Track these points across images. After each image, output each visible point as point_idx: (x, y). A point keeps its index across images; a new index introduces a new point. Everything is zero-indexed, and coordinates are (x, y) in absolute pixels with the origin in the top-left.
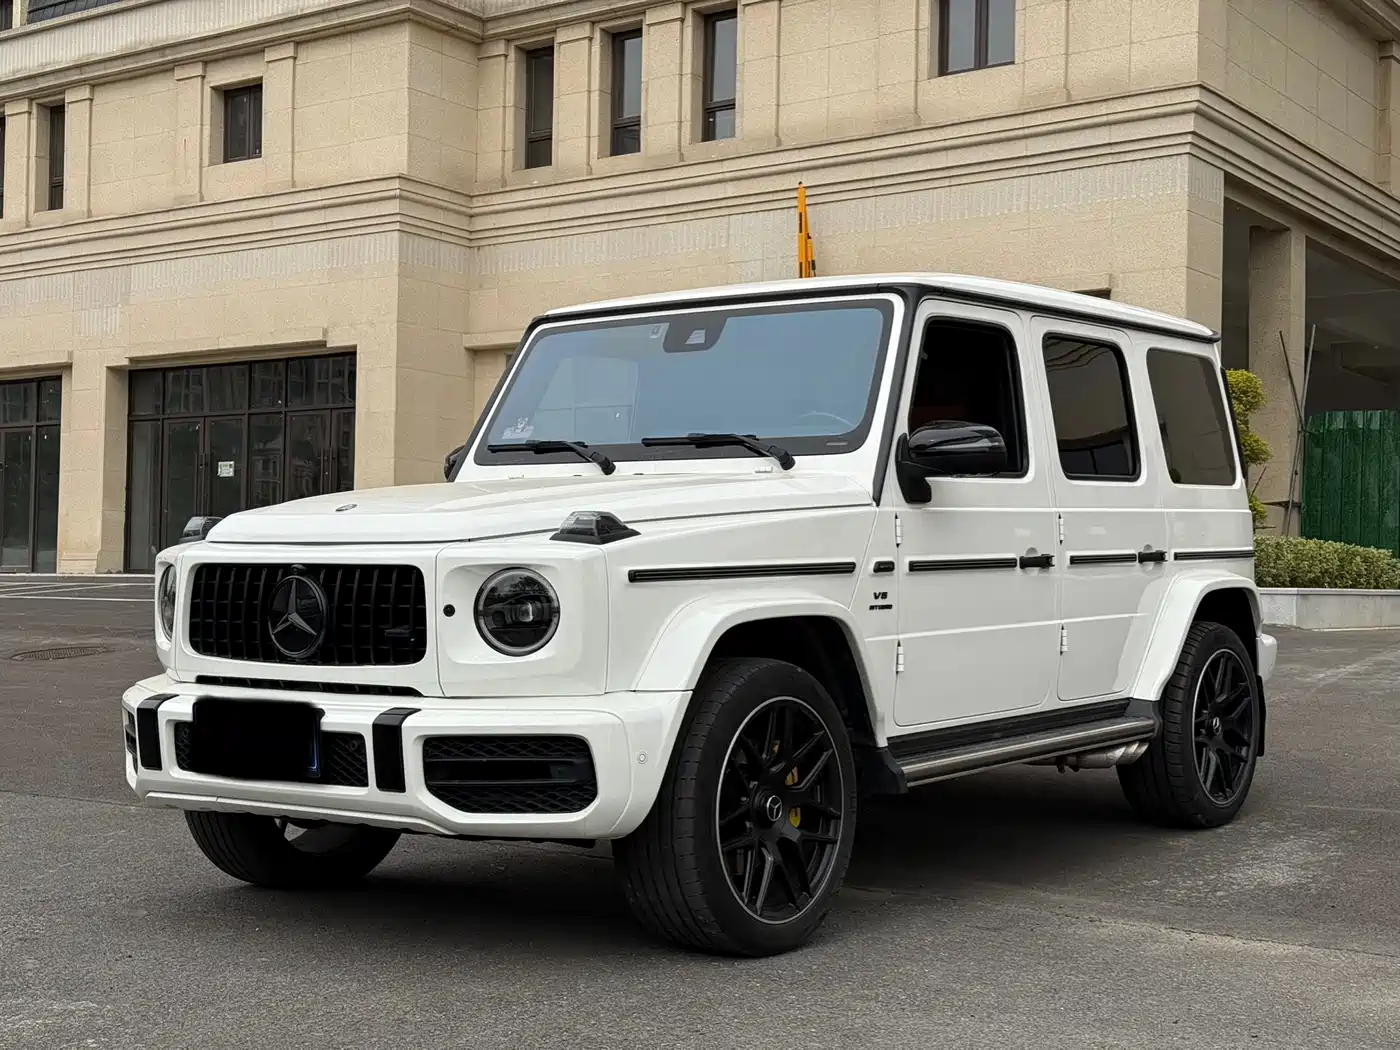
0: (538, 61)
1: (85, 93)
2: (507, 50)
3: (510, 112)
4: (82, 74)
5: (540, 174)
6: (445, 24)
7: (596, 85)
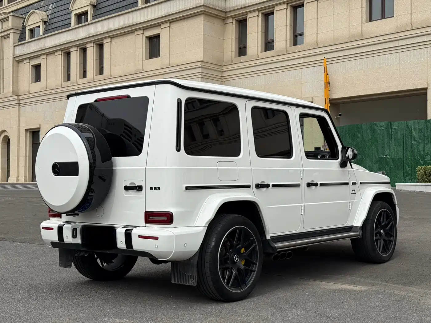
0: (242, 23)
1: (109, 40)
2: (233, 21)
3: (234, 40)
4: (108, 34)
5: (243, 58)
6: (214, 14)
7: (260, 30)
